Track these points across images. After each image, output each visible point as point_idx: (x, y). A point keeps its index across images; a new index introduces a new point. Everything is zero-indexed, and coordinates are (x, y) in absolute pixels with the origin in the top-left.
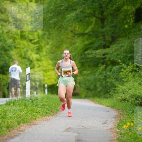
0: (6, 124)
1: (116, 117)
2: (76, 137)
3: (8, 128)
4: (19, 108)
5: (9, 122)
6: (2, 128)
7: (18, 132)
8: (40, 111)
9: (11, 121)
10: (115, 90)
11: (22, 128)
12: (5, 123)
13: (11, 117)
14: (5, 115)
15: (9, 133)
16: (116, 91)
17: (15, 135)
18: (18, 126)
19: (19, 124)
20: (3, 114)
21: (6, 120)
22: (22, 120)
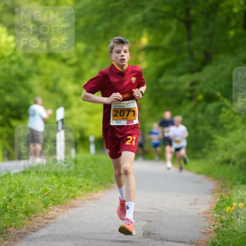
0: (24, 207)
1: (213, 192)
2: (144, 228)
3: (27, 213)
4: (45, 178)
5: (30, 203)
6: (17, 215)
7: (45, 221)
8: (81, 184)
9: (32, 202)
10: (211, 145)
11: (52, 213)
12: (22, 206)
13: (32, 194)
14: (22, 191)
15: (28, 222)
16: (213, 147)
17: (39, 226)
18: (44, 209)
19: (46, 206)
20: (18, 189)
21: (23, 200)
22: (51, 199)
